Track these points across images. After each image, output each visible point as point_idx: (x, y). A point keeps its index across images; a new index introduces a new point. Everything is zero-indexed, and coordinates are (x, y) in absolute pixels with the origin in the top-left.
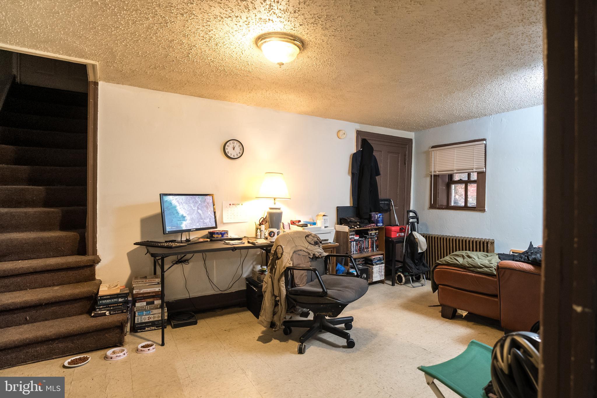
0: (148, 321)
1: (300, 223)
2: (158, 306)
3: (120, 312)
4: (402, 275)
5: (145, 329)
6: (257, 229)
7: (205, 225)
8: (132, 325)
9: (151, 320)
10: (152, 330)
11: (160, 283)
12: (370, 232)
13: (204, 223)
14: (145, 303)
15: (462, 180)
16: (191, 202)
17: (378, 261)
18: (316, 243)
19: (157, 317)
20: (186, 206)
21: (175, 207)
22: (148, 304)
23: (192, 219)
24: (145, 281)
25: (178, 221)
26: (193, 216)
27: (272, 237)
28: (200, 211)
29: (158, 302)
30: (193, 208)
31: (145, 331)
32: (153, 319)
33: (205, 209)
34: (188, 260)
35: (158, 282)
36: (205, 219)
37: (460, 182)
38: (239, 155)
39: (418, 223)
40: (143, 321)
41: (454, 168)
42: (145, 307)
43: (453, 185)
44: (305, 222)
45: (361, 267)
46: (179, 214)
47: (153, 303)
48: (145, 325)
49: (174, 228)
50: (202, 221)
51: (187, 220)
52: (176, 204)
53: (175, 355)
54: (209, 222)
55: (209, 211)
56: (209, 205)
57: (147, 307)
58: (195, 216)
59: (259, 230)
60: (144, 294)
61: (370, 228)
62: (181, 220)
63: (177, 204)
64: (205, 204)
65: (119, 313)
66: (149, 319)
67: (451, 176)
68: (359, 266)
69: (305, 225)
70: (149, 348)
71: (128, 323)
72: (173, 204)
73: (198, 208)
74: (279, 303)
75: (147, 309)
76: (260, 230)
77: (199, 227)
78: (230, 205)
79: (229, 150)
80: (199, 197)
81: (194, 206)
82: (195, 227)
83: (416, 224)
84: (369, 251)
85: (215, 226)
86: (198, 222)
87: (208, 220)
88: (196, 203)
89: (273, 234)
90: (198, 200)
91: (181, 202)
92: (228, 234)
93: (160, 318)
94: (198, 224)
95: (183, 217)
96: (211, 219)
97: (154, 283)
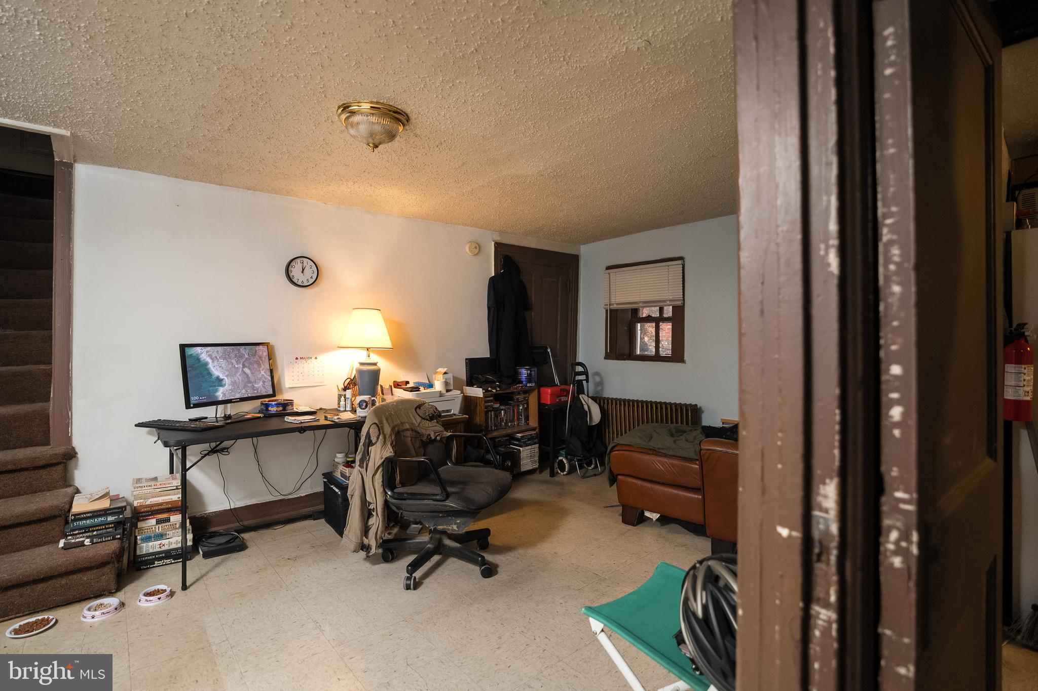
0: (160, 550)
1: (408, 386)
2: (176, 524)
3: (109, 538)
4: (565, 461)
5: (154, 564)
6: (340, 396)
7: (256, 392)
8: (132, 559)
9: (163, 548)
10: (166, 564)
11: (181, 487)
12: (517, 397)
13: (253, 388)
14: (153, 521)
15: (651, 317)
16: (232, 355)
17: (529, 439)
18: (431, 418)
19: (174, 543)
20: (223, 363)
21: (206, 364)
22: (159, 522)
23: (234, 383)
24: (154, 485)
25: (212, 386)
26: (236, 378)
27: (364, 409)
28: (247, 370)
29: (176, 518)
30: (236, 366)
31: (154, 567)
32: (168, 546)
33: (256, 366)
34: (228, 448)
35: (177, 486)
36: (255, 382)
37: (649, 319)
38: (311, 281)
39: (587, 381)
40: (151, 551)
41: (641, 299)
42: (154, 527)
43: (639, 324)
44: (416, 383)
45: (503, 450)
46: (212, 375)
47: (168, 520)
48: (154, 557)
49: (203, 398)
50: (250, 385)
51: (225, 385)
52: (206, 360)
53: (205, 605)
54: (261, 386)
55: (262, 370)
56: (262, 360)
57: (157, 527)
58: (238, 377)
59: (343, 398)
60: (152, 506)
61: (515, 390)
62: (215, 386)
63: (209, 360)
64: (255, 359)
65: (108, 540)
66: (160, 548)
67: (635, 311)
68: (500, 449)
69: (415, 389)
70: (159, 596)
71: (123, 556)
72: (202, 359)
73: (244, 366)
74: (374, 513)
75: (157, 531)
76: (345, 397)
77: (246, 396)
78: (297, 359)
79: (296, 272)
80: (245, 348)
81: (237, 362)
82: (238, 396)
83: (584, 382)
84: (514, 424)
85: (272, 393)
86: (244, 388)
87: (261, 383)
88: (241, 356)
89: (364, 404)
90: (244, 352)
91: (216, 357)
92: (292, 405)
93: (179, 545)
94: (243, 391)
95: (219, 381)
96: (265, 382)
97: (169, 488)
